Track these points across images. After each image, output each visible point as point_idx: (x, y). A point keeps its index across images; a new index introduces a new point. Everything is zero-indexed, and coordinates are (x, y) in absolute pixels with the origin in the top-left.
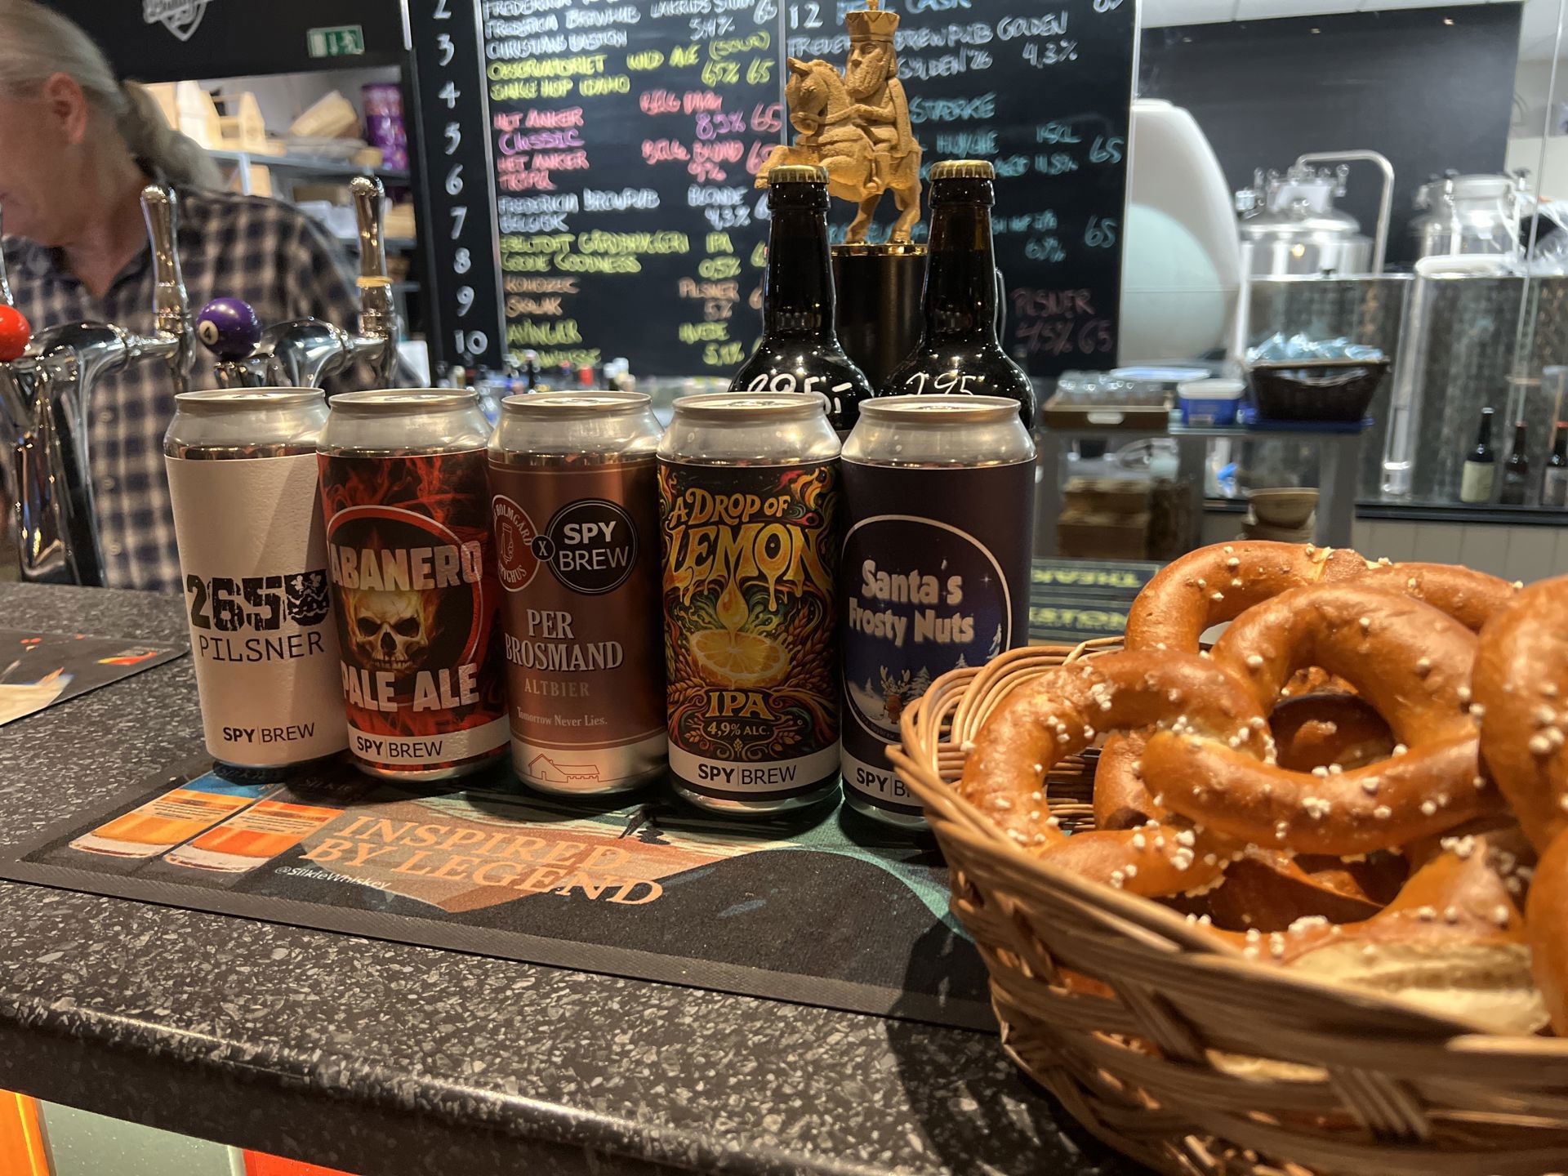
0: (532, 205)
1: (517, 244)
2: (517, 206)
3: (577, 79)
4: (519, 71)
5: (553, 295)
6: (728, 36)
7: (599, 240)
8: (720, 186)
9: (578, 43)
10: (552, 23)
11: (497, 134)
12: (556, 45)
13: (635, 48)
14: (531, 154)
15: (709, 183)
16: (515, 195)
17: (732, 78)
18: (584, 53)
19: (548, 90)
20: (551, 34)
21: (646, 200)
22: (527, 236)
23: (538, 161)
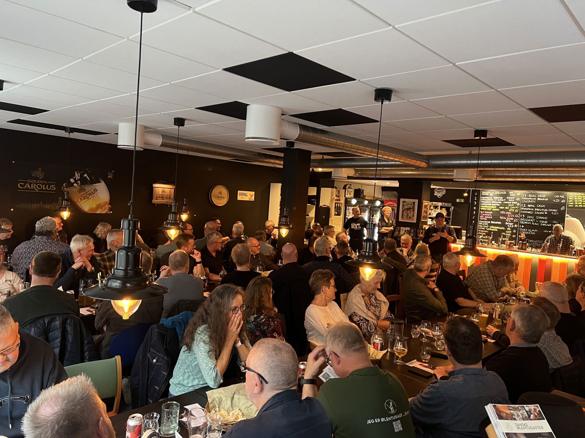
0: (484, 222)
1: (481, 226)
2: (482, 222)
3: (492, 208)
4: (484, 207)
5: (485, 232)
6: (513, 206)
7: (492, 227)
8: (510, 223)
9: (493, 205)
10: (490, 202)
11: (480, 213)
12: (490, 204)
13: (501, 206)
14: (485, 216)
15: (508, 222)
16: (481, 220)
17: (513, 210)
18: (494, 206)
19: (488, 209)
20: (490, 203)
21: (500, 223)
22: (483, 225)
23: (485, 217)
